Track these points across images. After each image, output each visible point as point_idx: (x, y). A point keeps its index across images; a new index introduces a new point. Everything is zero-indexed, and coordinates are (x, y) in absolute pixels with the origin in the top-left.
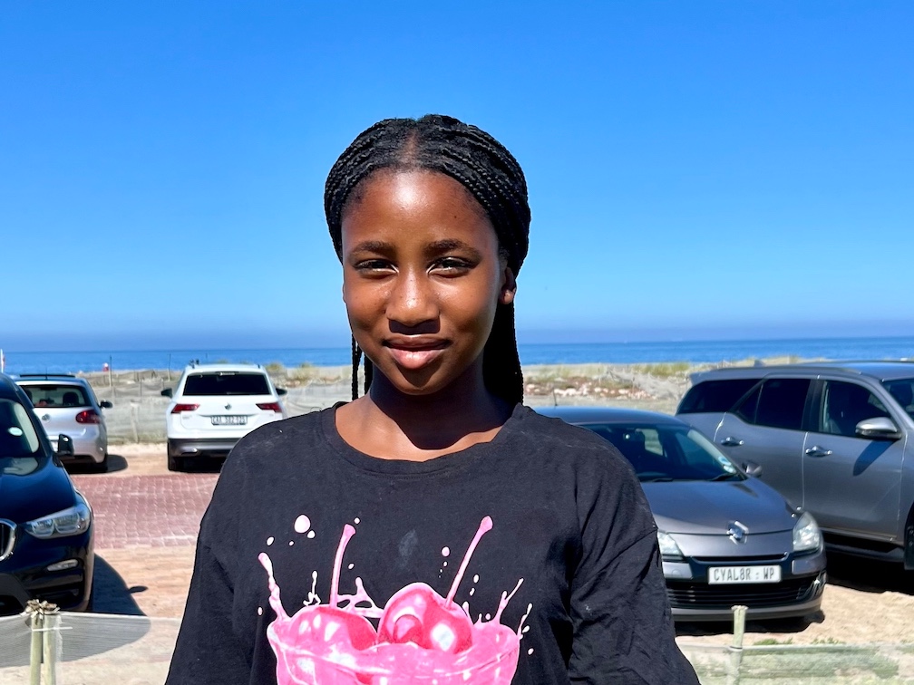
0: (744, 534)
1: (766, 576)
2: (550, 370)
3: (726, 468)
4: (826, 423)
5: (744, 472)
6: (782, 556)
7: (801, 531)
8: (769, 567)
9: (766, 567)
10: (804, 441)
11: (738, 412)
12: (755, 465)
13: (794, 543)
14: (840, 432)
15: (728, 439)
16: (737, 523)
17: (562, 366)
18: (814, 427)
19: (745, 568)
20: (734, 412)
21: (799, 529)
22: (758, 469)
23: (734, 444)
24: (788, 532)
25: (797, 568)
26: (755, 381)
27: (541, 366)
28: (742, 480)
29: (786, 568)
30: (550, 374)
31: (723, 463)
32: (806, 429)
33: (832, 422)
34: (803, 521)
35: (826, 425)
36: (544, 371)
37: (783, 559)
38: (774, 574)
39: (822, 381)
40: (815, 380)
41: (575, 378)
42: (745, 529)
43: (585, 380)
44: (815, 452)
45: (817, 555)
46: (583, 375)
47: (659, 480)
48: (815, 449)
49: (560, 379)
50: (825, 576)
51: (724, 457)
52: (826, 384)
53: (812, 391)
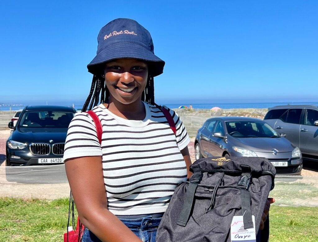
0: (277, 152)
1: (283, 164)
2: (236, 111)
3: (275, 134)
4: (307, 122)
5: (280, 136)
6: (288, 159)
7: (295, 152)
8: (284, 162)
9: (283, 162)
10: (300, 127)
11: (281, 119)
12: (284, 134)
13: (292, 155)
14: (311, 125)
15: (278, 127)
16: (275, 149)
17: (240, 109)
18: (303, 123)
19: (277, 162)
20: (280, 119)
21: (294, 151)
22: (285, 135)
23: (280, 128)
24: (290, 152)
25: (293, 163)
26: (286, 110)
27: (234, 109)
28: (279, 137)
29: (289, 162)
30: (237, 111)
31: (274, 133)
32: (300, 124)
33: (309, 122)
34: (296, 149)
35: (307, 123)
36: (235, 110)
37: (289, 160)
38: (286, 164)
39: (305, 109)
40: (304, 109)
41: (244, 113)
42: (277, 151)
43: (247, 113)
44: (303, 130)
45: (300, 159)
46: (247, 112)
47: (254, 137)
48: (303, 129)
49: (239, 113)
50: (302, 165)
51: (274, 131)
52: (307, 110)
53: (303, 112)
